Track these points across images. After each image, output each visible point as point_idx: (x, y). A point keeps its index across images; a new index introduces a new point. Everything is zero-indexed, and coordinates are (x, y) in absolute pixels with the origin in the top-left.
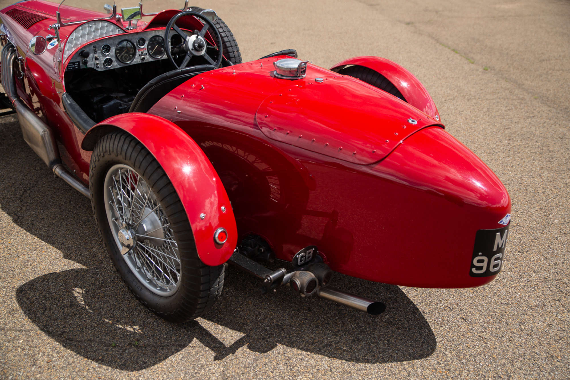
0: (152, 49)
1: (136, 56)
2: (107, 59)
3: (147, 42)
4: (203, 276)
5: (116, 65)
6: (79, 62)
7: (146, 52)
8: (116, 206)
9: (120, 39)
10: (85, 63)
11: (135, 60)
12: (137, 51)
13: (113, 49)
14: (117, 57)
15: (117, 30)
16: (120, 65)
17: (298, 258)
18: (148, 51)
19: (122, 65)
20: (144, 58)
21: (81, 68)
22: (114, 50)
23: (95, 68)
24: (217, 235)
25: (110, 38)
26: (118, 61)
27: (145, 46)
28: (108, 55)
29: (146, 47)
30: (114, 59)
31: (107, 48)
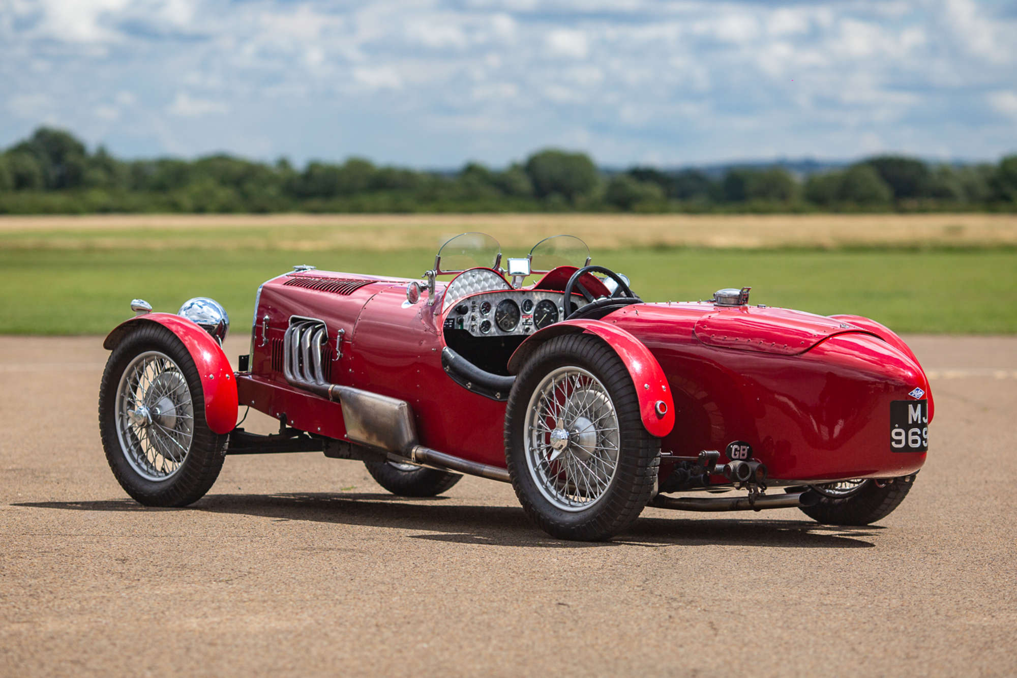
0: (539, 318)
1: (519, 325)
2: (484, 322)
3: (534, 308)
4: (642, 448)
5: (493, 331)
6: (453, 319)
7: (531, 321)
8: (535, 433)
9: (505, 296)
10: (461, 322)
11: (516, 330)
12: (521, 317)
13: (494, 309)
14: (496, 321)
15: (503, 284)
16: (498, 333)
17: (731, 449)
18: (535, 320)
19: (501, 334)
20: (528, 329)
21: (455, 328)
22: (494, 312)
23: (470, 331)
24: (658, 407)
25: (492, 293)
26: (497, 327)
27: (531, 312)
28: (487, 317)
29: (532, 314)
30: (493, 323)
31: (487, 307)
